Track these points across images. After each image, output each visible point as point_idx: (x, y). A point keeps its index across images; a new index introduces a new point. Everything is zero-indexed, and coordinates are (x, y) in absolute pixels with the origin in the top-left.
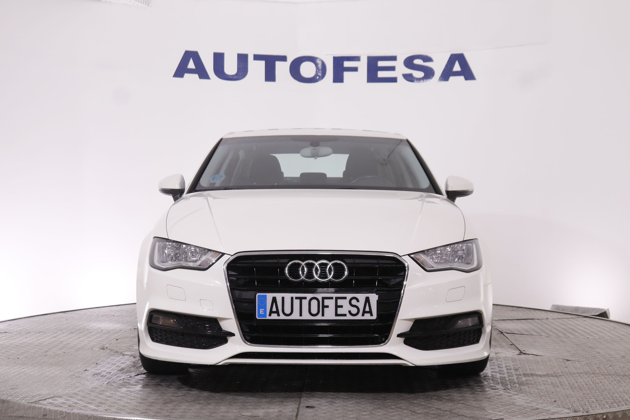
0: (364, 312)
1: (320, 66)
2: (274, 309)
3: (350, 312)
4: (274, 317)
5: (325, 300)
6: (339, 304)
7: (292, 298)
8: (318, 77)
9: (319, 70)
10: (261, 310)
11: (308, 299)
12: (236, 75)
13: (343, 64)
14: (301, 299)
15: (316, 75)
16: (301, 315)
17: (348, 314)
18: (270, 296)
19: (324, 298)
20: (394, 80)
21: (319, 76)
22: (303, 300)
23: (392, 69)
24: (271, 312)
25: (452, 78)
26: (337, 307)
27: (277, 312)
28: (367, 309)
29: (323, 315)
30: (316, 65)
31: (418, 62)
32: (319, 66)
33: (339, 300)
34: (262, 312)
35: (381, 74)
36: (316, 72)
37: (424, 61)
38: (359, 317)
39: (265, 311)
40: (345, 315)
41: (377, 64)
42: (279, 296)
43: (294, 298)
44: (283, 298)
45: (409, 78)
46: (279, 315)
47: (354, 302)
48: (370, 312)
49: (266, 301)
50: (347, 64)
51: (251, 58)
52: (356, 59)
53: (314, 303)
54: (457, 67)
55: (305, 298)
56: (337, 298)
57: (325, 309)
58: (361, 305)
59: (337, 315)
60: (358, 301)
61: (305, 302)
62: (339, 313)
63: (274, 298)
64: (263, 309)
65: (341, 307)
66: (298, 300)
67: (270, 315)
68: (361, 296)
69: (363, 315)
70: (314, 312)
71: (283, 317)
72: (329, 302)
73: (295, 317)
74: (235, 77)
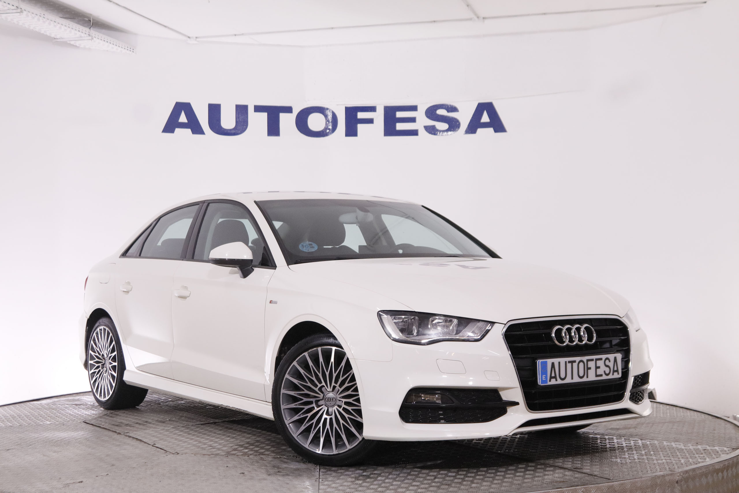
0: (614, 371)
2: (553, 375)
3: (605, 372)
4: (553, 382)
5: (589, 362)
6: (597, 365)
8: (328, 131)
9: (329, 122)
10: (543, 376)
11: (577, 362)
12: (235, 128)
13: (356, 115)
14: (572, 362)
15: (326, 128)
16: (572, 379)
17: (604, 375)
18: (549, 362)
19: (588, 361)
21: (329, 129)
22: (574, 364)
23: (413, 120)
24: (551, 377)
25: (479, 130)
26: (597, 368)
27: (555, 377)
28: (615, 368)
29: (587, 377)
32: (330, 117)
33: (598, 362)
34: (544, 378)
35: (400, 127)
36: (326, 124)
37: (448, 111)
38: (611, 376)
39: (546, 377)
40: (601, 375)
41: (395, 115)
42: (556, 361)
43: (567, 362)
44: (559, 363)
45: (431, 130)
46: (556, 380)
47: (607, 362)
48: (617, 371)
49: (547, 367)
51: (251, 110)
52: (373, 109)
53: (581, 365)
54: (485, 118)
55: (575, 362)
56: (597, 360)
57: (589, 371)
58: (611, 364)
59: (597, 376)
60: (610, 361)
61: (575, 365)
62: (598, 374)
63: (553, 364)
64: (545, 376)
65: (599, 367)
66: (570, 364)
67: (550, 381)
68: (611, 356)
69: (613, 374)
70: (581, 374)
71: (559, 382)
72: (592, 364)
73: (568, 380)
74: (233, 132)
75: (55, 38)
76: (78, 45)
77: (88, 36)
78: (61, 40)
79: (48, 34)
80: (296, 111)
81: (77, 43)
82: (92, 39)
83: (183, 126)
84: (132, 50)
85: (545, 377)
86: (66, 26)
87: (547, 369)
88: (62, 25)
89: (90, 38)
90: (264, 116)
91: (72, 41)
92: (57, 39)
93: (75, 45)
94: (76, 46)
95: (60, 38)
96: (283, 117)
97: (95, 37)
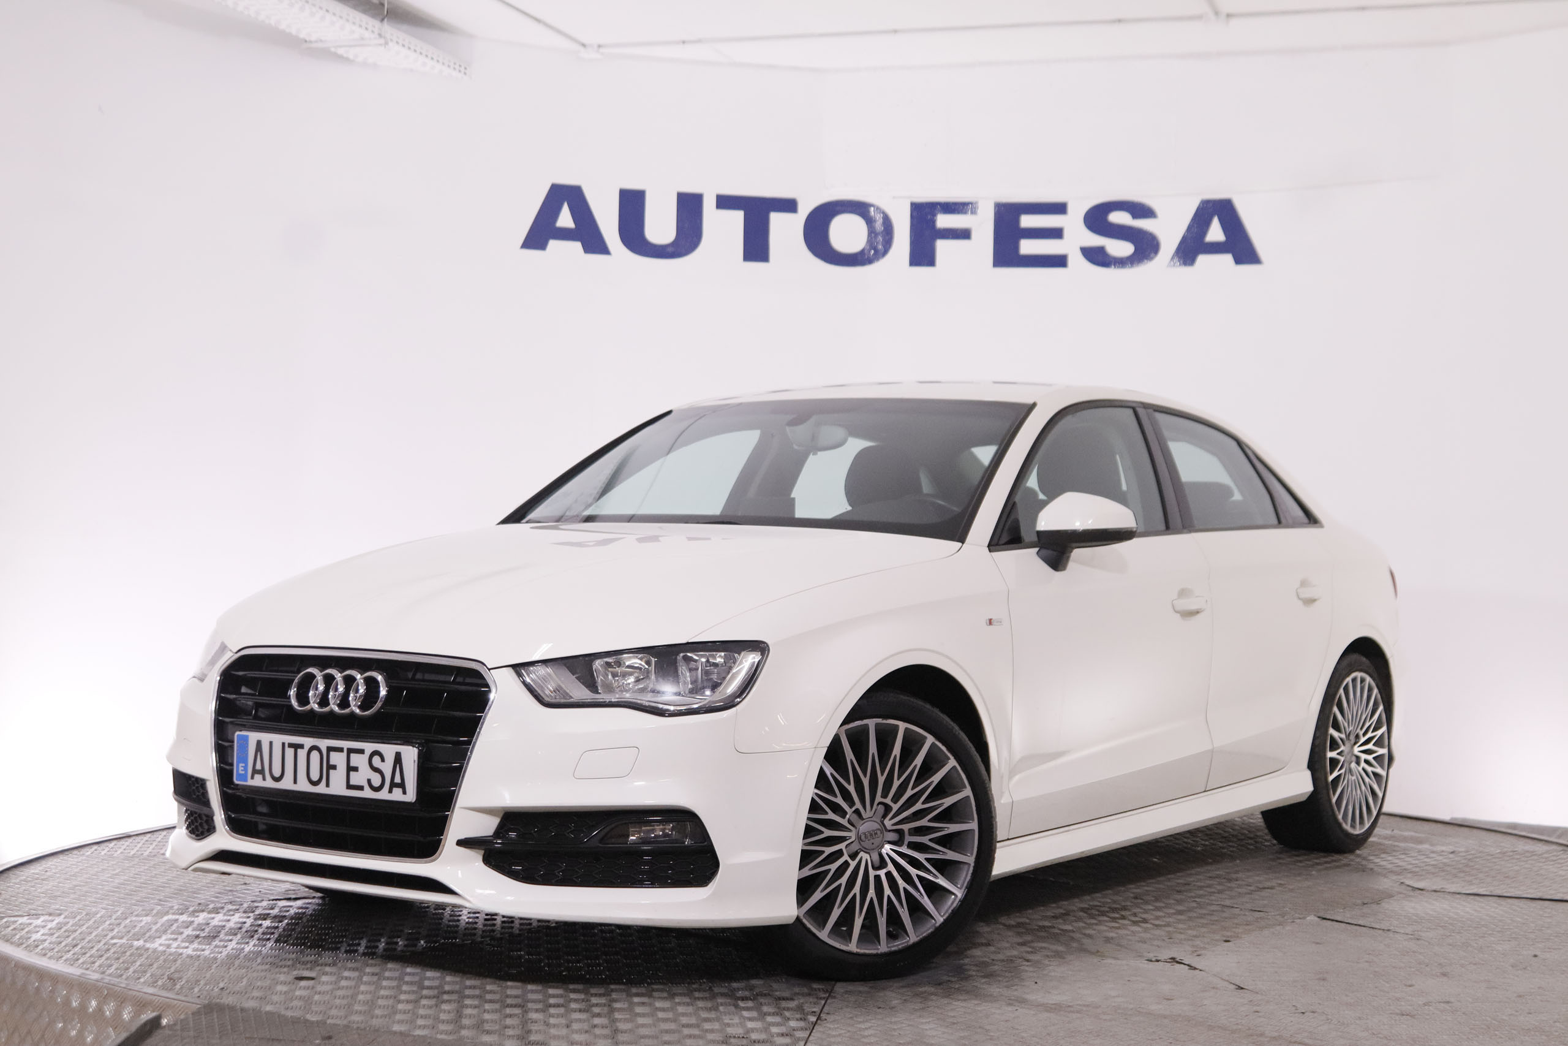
0: (393, 785)
1: (879, 226)
2: (258, 767)
3: (369, 781)
4: (257, 782)
5: (332, 754)
6: (352, 764)
7: (283, 744)
9: (875, 234)
10: (240, 765)
11: (307, 748)
12: (674, 244)
13: (934, 221)
14: (297, 747)
16: (295, 782)
17: (367, 787)
18: (253, 737)
19: (330, 749)
20: (1060, 261)
22: (299, 750)
23: (1056, 233)
24: (255, 772)
26: (351, 769)
28: (397, 780)
29: (328, 785)
30: (869, 221)
31: (1119, 218)
32: (877, 224)
33: (352, 755)
34: (242, 770)
35: (1028, 247)
37: (1135, 217)
38: (384, 795)
39: (246, 769)
40: (361, 788)
41: (1018, 221)
42: (265, 737)
43: (286, 745)
44: (271, 743)
45: (1097, 257)
47: (376, 761)
48: (402, 785)
49: (247, 747)
50: (944, 221)
53: (315, 755)
55: (301, 746)
56: (351, 751)
57: (332, 772)
58: (387, 768)
59: (349, 787)
60: (383, 760)
61: (302, 753)
62: (352, 782)
63: (259, 743)
64: (243, 765)
65: (356, 769)
66: (292, 750)
67: (252, 778)
68: (389, 750)
69: (390, 791)
70: (315, 776)
71: (269, 784)
72: (338, 759)
73: (286, 784)
74: (670, 250)
75: (306, 41)
76: (351, 57)
77: (378, 36)
78: (320, 45)
79: (294, 32)
80: (805, 209)
81: (351, 54)
82: (386, 43)
83: (565, 235)
84: (462, 69)
85: (243, 768)
86: (334, 14)
87: (247, 751)
88: (327, 11)
89: (382, 41)
90: (737, 217)
91: (341, 47)
92: (311, 42)
93: (345, 55)
94: (347, 59)
95: (316, 42)
96: (777, 221)
97: (391, 40)
